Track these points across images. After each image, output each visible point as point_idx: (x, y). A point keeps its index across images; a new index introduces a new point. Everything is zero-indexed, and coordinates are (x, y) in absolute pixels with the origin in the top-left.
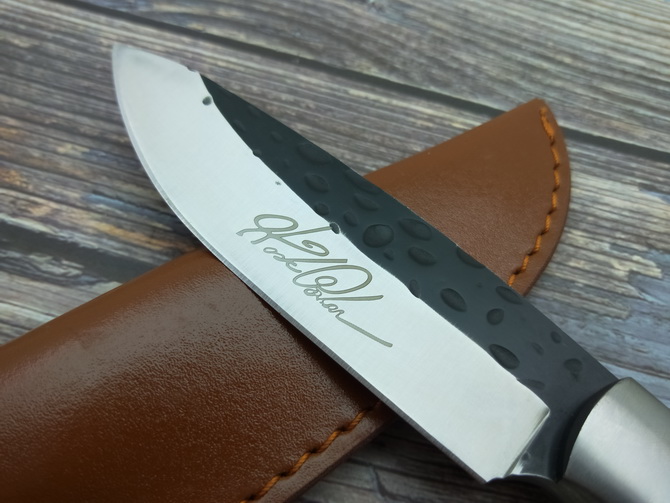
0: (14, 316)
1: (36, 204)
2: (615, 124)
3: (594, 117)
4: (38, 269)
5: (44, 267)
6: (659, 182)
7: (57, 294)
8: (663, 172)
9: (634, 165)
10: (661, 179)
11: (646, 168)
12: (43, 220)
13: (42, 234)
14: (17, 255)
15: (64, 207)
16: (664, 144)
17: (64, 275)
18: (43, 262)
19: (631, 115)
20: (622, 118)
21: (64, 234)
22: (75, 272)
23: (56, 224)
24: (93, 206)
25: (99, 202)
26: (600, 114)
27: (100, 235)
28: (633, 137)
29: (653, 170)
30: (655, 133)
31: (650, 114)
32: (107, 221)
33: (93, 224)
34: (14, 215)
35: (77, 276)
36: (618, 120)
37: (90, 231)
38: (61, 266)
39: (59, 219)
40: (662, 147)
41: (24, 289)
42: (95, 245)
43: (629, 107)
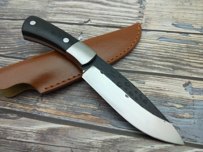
0: (4, 127)
1: (8, 103)
2: (127, 66)
3: (122, 65)
4: (9, 117)
5: (10, 116)
6: (135, 78)
7: (12, 121)
8: (136, 76)
9: (130, 75)
10: (136, 77)
11: (133, 75)
12: (9, 107)
13: (9, 109)
14: (5, 114)
15: (13, 103)
16: (137, 69)
17: (14, 117)
18: (10, 115)
19: (131, 63)
20: (128, 64)
21: (14, 109)
22: (16, 116)
23: (12, 107)
24: (19, 102)
25: (20, 101)
26: (124, 64)
27: (20, 108)
28: (130, 69)
29: (134, 76)
30: (136, 67)
31: (135, 62)
32: (21, 105)
33: (19, 106)
34: (4, 106)
35: (16, 117)
36: (128, 65)
37: (18, 108)
38: (13, 115)
39: (12, 106)
40: (137, 70)
41: (6, 121)
42: (19, 110)
43: (130, 61)
